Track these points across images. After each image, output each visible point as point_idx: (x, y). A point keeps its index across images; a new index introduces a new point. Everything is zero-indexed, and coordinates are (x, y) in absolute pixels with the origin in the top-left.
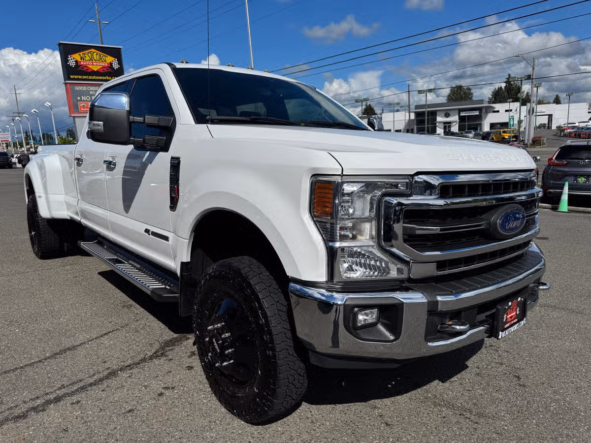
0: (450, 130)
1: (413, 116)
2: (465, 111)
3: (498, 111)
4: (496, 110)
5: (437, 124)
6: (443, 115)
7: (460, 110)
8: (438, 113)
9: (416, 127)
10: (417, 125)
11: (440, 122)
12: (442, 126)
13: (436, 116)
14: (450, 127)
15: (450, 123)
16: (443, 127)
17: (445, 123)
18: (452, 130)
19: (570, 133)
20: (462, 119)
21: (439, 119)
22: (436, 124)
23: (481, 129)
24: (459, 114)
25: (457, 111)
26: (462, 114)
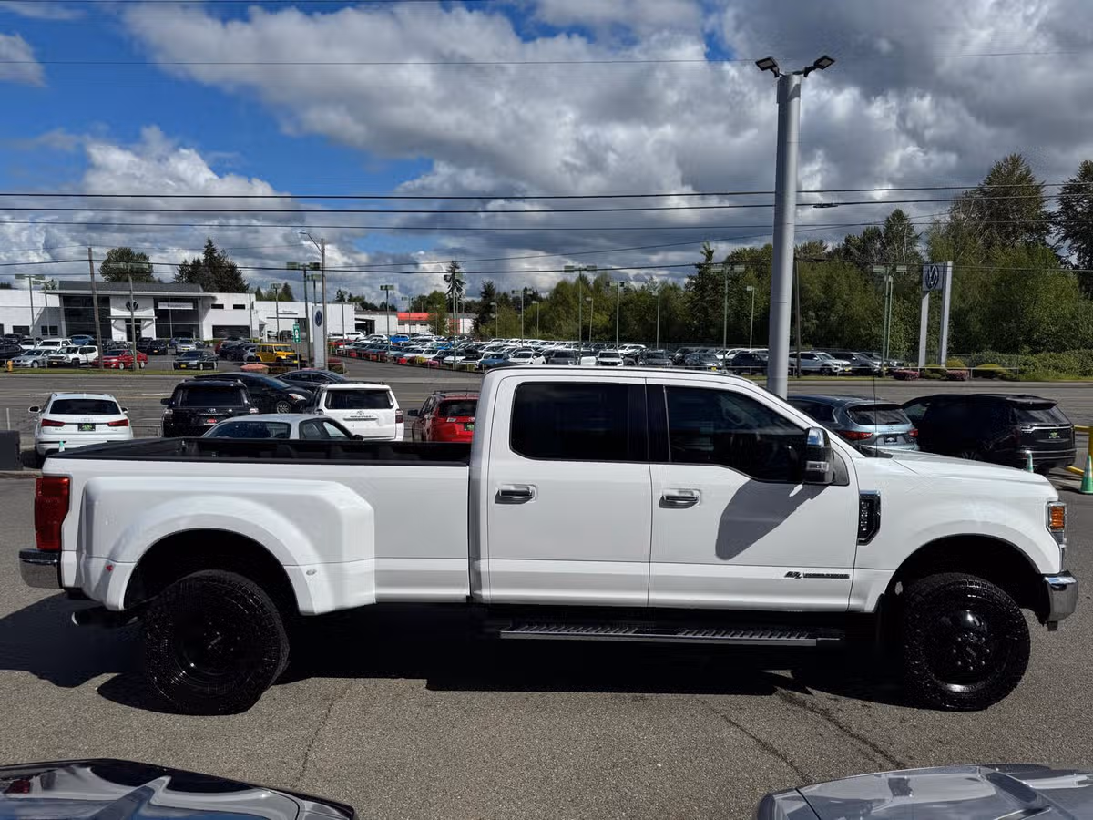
0: (140, 334)
1: (54, 302)
2: (167, 302)
3: (221, 307)
4: (217, 303)
5: (113, 321)
6: (124, 305)
7: (157, 300)
8: (112, 300)
9: (63, 323)
10: (66, 321)
11: (117, 318)
12: (123, 326)
13: (109, 306)
14: (138, 328)
15: (138, 320)
16: (124, 328)
17: (128, 320)
18: (143, 336)
19: (349, 351)
20: (161, 315)
21: (115, 312)
22: (110, 319)
23: (198, 336)
24: (156, 306)
25: (152, 302)
26: (162, 306)
